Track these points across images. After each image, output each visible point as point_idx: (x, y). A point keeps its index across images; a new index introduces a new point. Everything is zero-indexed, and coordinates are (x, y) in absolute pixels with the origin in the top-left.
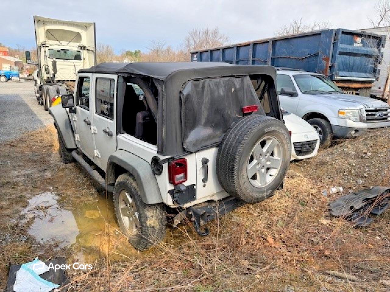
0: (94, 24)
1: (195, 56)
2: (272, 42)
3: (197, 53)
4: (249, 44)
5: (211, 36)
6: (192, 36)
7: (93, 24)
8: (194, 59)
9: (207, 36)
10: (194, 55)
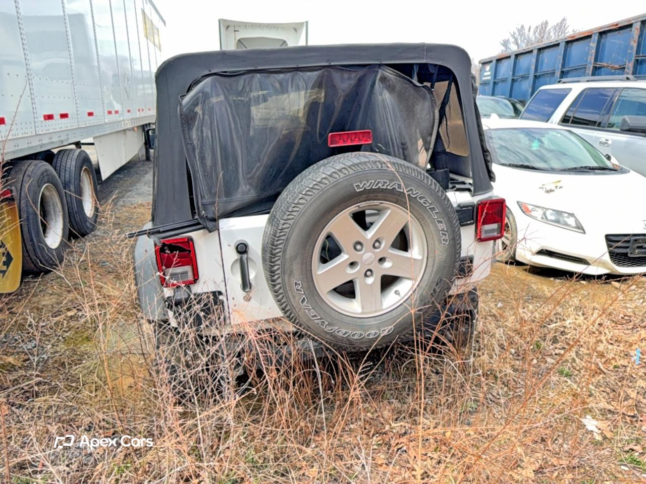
0: (307, 22)
1: (488, 68)
2: (639, 24)
3: (491, 62)
4: (590, 34)
5: (552, 34)
6: (513, 36)
7: (305, 24)
8: (486, 74)
9: (544, 32)
10: (486, 65)
